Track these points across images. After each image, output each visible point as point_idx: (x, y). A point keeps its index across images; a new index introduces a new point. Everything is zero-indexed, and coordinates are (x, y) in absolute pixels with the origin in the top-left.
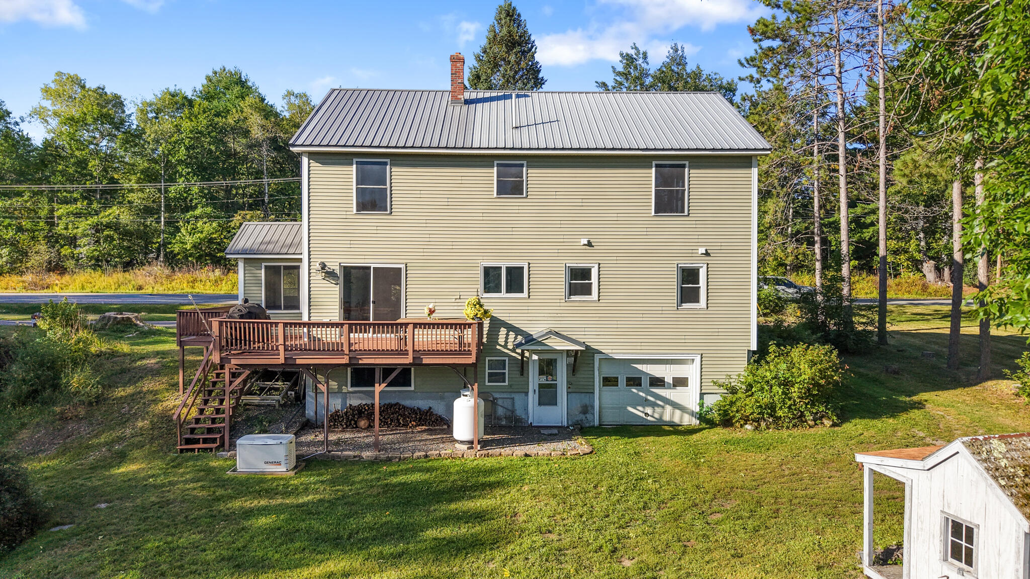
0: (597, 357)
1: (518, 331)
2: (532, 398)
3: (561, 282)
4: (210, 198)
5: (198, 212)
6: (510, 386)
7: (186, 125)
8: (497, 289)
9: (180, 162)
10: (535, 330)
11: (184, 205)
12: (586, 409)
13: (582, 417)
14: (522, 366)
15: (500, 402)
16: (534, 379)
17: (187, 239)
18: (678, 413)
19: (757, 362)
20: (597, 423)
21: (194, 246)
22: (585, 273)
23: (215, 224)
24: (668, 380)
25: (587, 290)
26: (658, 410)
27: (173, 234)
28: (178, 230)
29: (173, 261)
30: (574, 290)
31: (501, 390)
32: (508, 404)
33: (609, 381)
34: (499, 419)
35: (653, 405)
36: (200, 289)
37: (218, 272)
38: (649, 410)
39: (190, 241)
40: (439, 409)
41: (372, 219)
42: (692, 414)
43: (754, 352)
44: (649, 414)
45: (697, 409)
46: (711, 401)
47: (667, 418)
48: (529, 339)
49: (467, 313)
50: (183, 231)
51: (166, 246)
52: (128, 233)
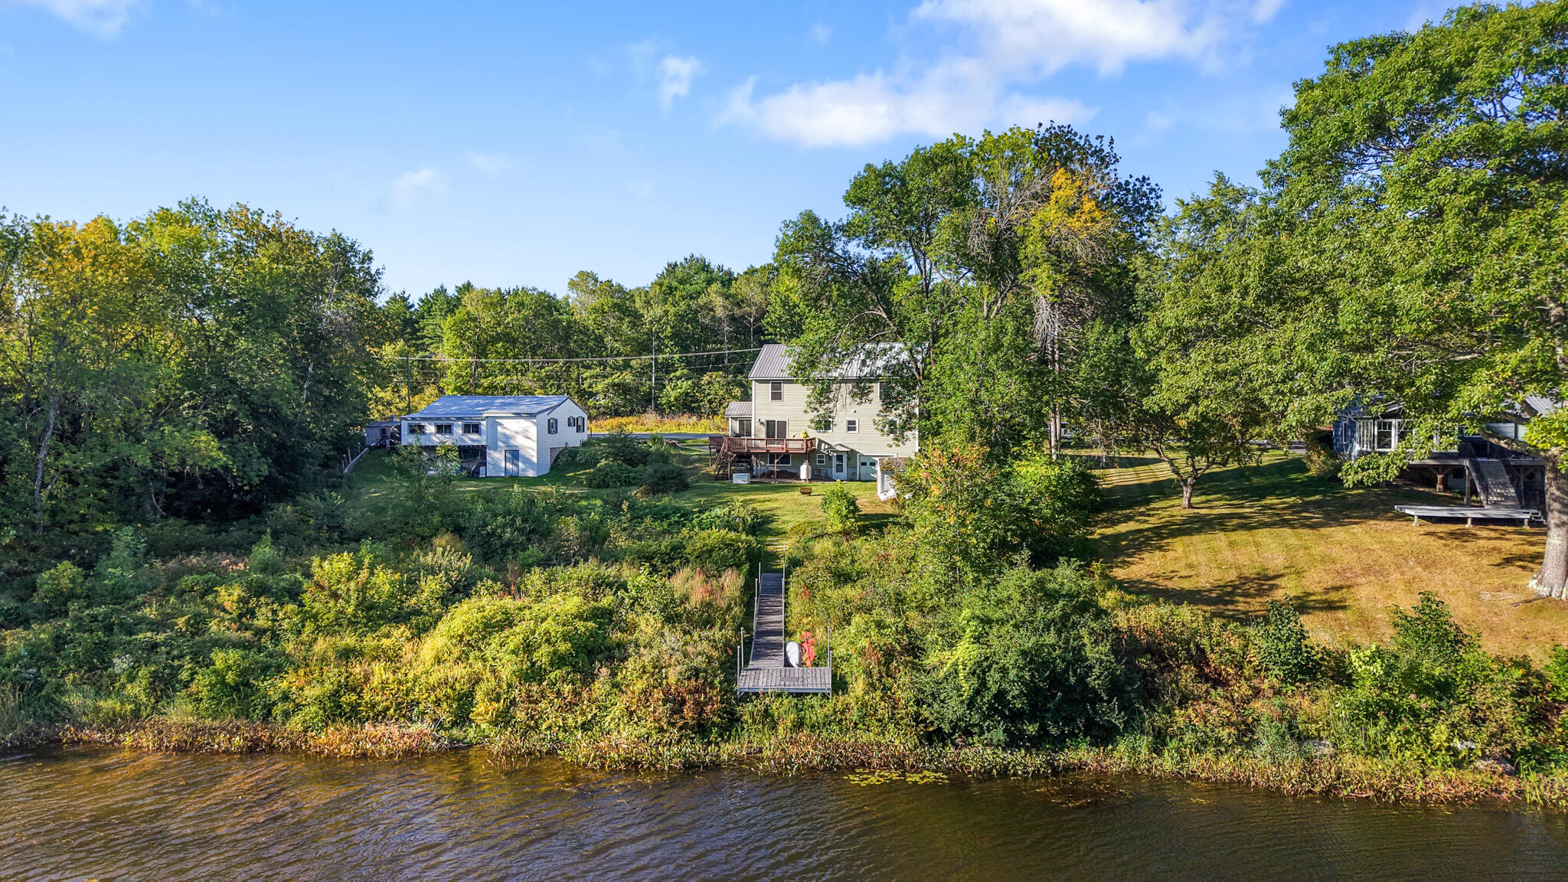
0: (858, 454)
1: (828, 445)
2: (834, 470)
3: (845, 425)
4: (688, 363)
5: (678, 373)
6: (825, 465)
7: (672, 310)
9: (666, 337)
10: (833, 444)
11: (667, 368)
12: (854, 474)
13: (853, 477)
14: (830, 458)
15: (818, 470)
16: (835, 462)
17: (672, 392)
20: (858, 478)
21: (676, 399)
22: (854, 423)
23: (690, 382)
25: (855, 429)
27: (661, 390)
28: (664, 386)
29: (660, 410)
30: (849, 429)
31: (822, 466)
32: (821, 471)
33: (864, 464)
34: (817, 475)
36: (683, 430)
37: (694, 418)
39: (673, 394)
41: (776, 403)
48: (833, 447)
49: (809, 436)
50: (668, 387)
51: (657, 398)
52: (630, 389)
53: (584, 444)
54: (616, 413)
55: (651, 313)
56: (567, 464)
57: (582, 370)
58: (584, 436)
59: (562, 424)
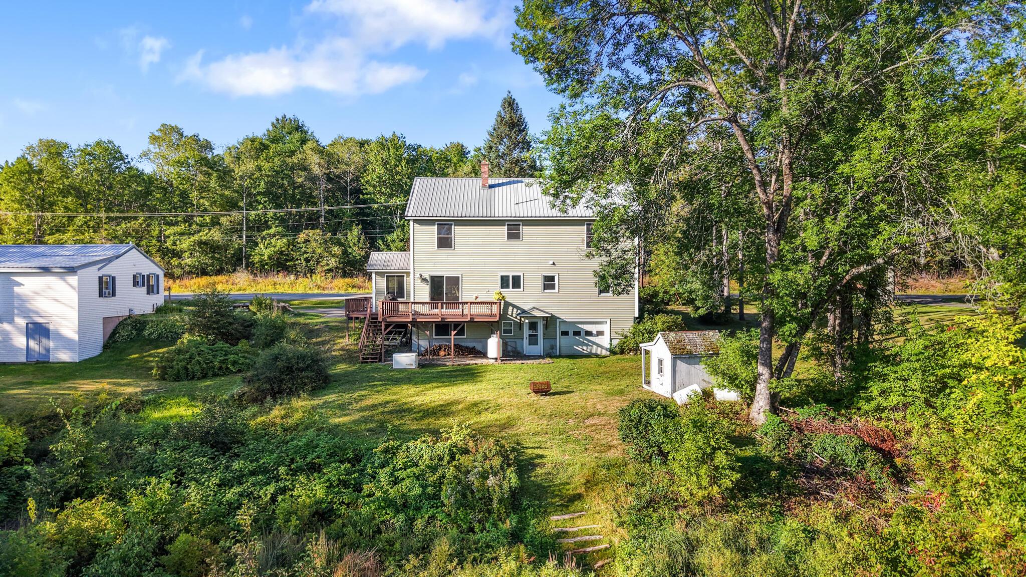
0: (558, 320)
1: (518, 308)
2: (526, 341)
3: (540, 283)
5: (272, 231)
6: (514, 335)
8: (508, 287)
10: (526, 308)
12: (553, 347)
13: (551, 351)
15: (509, 344)
16: (526, 332)
18: (599, 349)
19: (639, 323)
20: (558, 354)
21: (270, 258)
22: (552, 279)
23: (285, 240)
24: (594, 332)
25: (553, 287)
26: (589, 347)
27: (253, 249)
28: (256, 244)
29: (252, 269)
30: (546, 287)
31: (510, 338)
32: (513, 344)
33: (565, 333)
34: (509, 352)
35: (587, 345)
36: (280, 290)
37: (292, 277)
38: (585, 348)
39: (267, 252)
40: (479, 347)
41: (445, 252)
42: (607, 349)
43: (637, 318)
44: (585, 350)
45: (609, 347)
46: (615, 342)
47: (594, 351)
48: (524, 311)
49: (494, 298)
50: (261, 246)
51: (248, 257)
52: (218, 247)
53: (159, 310)
54: (204, 272)
55: (243, 168)
56: (131, 340)
57: (164, 227)
58: (158, 300)
59: (124, 284)
